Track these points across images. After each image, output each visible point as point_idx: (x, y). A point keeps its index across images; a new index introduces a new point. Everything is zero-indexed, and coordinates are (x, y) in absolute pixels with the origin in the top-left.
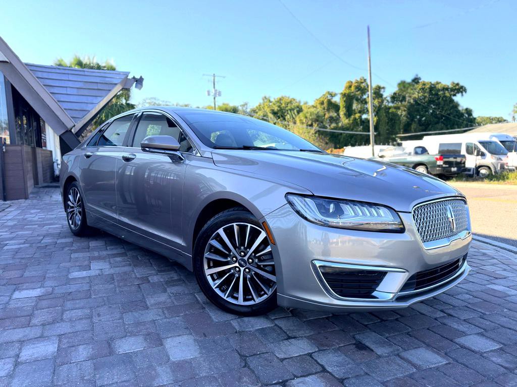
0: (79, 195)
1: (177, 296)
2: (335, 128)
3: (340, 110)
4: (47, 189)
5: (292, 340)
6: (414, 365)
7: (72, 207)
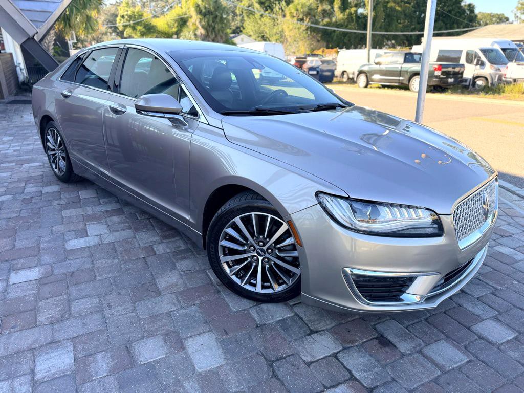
0: (59, 138)
1: (187, 273)
2: (328, 24)
3: (335, 3)
4: (15, 107)
5: (315, 336)
6: (437, 366)
7: (53, 150)
